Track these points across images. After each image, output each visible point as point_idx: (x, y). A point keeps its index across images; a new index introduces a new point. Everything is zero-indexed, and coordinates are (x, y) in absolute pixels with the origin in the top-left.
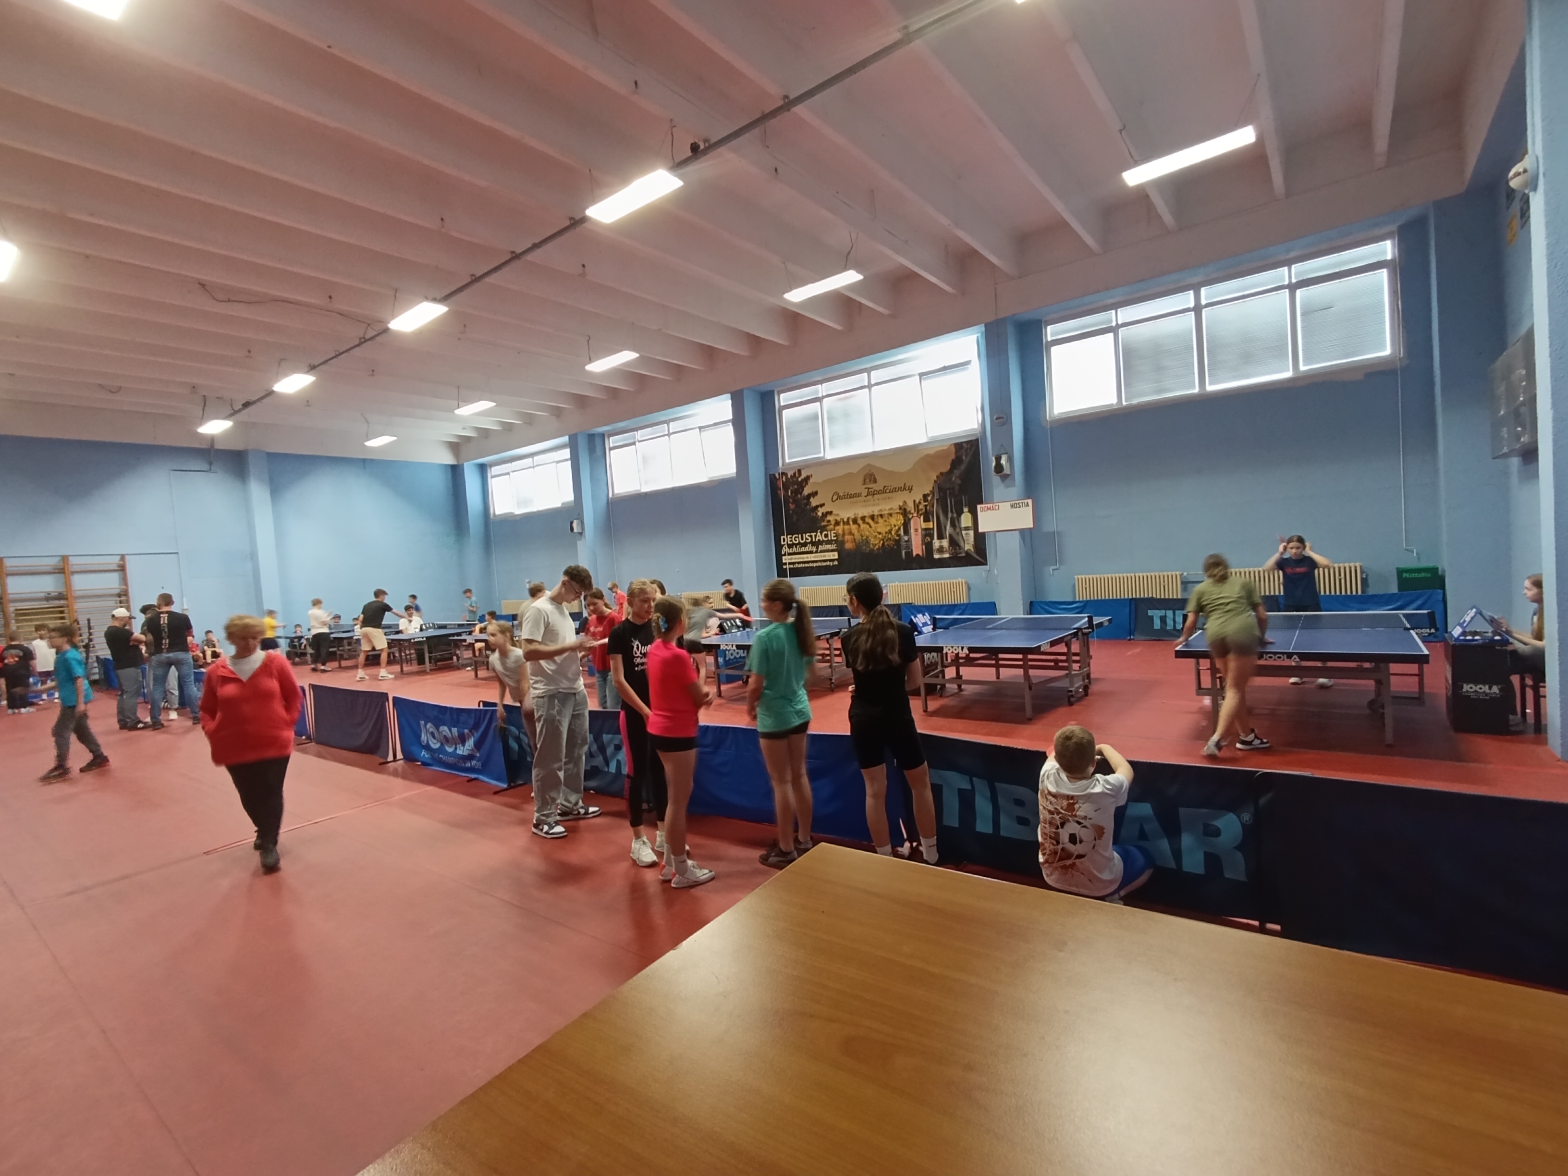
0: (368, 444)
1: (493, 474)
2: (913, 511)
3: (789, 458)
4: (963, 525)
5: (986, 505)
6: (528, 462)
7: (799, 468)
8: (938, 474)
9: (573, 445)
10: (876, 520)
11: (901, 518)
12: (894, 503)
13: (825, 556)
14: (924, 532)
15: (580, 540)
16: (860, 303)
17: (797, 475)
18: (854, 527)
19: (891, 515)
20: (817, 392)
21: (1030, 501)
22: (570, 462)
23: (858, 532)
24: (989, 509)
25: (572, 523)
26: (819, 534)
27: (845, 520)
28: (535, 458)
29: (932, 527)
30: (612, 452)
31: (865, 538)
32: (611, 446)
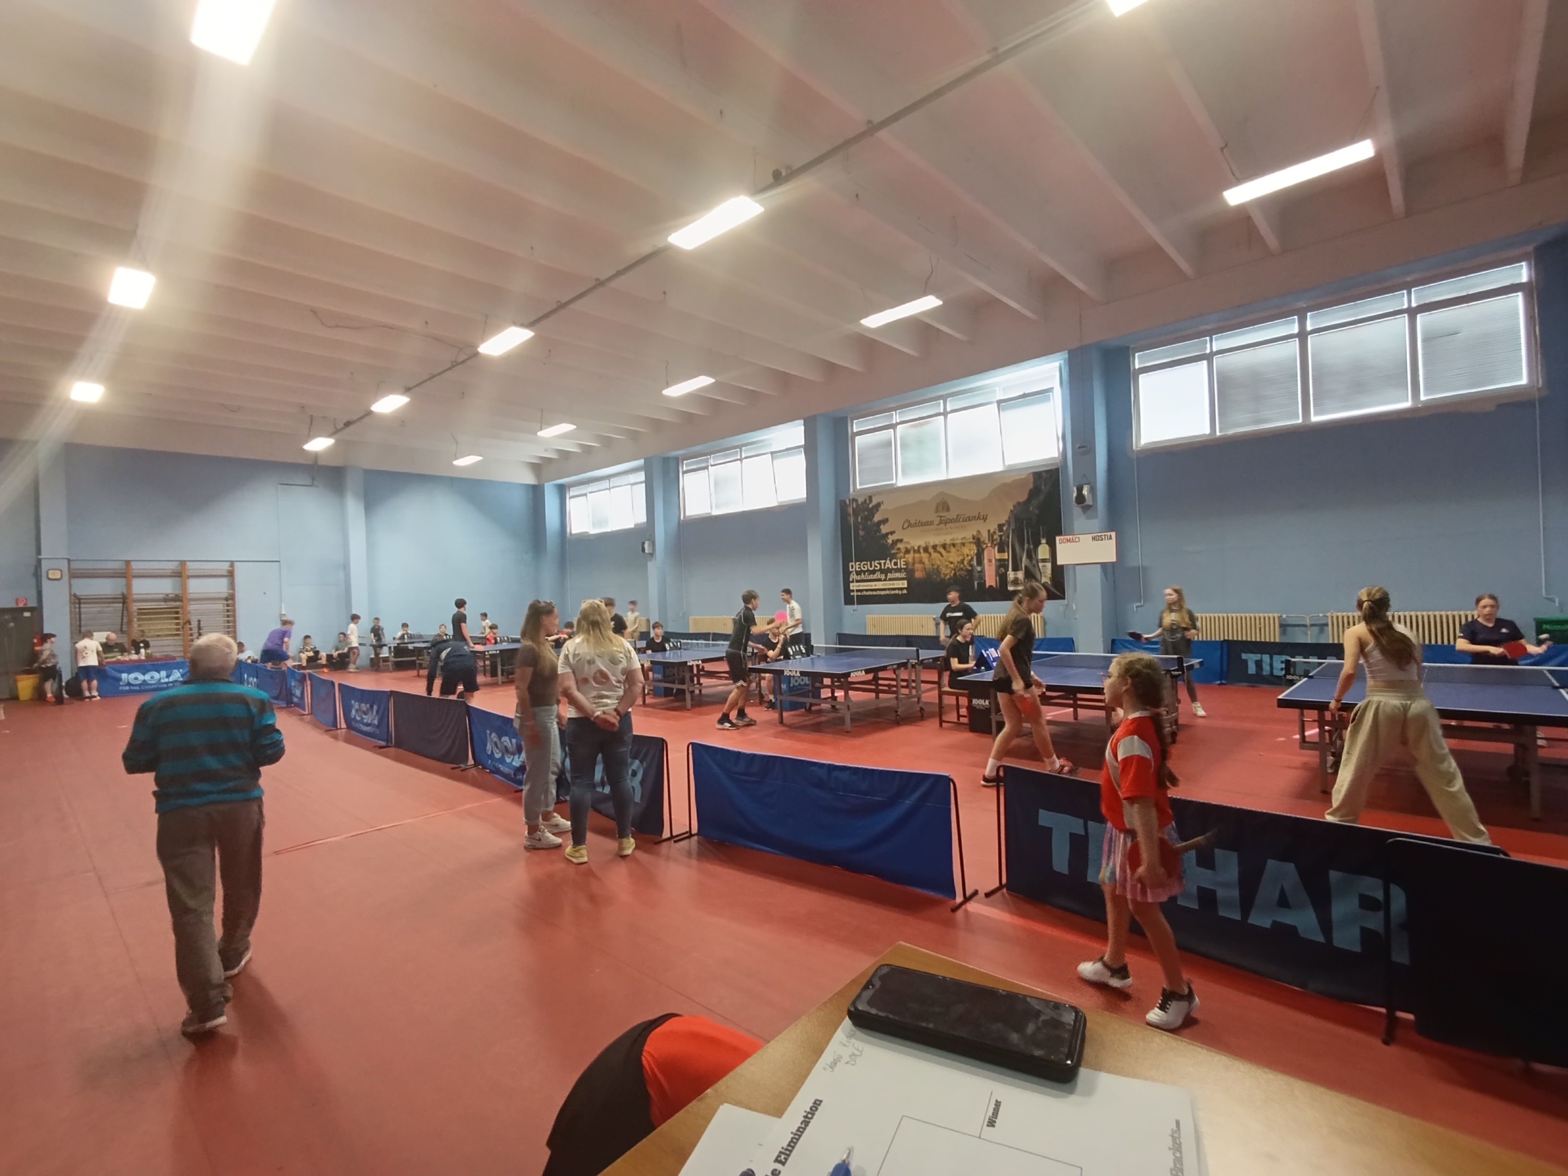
0: (456, 463)
1: (572, 494)
2: (987, 541)
3: (860, 484)
4: (1040, 557)
5: (1066, 537)
6: (605, 484)
7: (870, 494)
8: (1015, 503)
9: (647, 468)
10: (948, 549)
11: (973, 550)
12: (966, 533)
13: (893, 584)
14: (998, 563)
15: (651, 560)
16: (938, 329)
17: (868, 502)
18: (925, 556)
19: (963, 544)
20: (891, 418)
21: (1113, 534)
22: (644, 485)
23: (929, 561)
24: (1068, 541)
25: (643, 543)
26: (888, 561)
27: (916, 548)
28: (612, 480)
29: (1006, 558)
30: (685, 476)
31: (935, 567)
32: (685, 469)
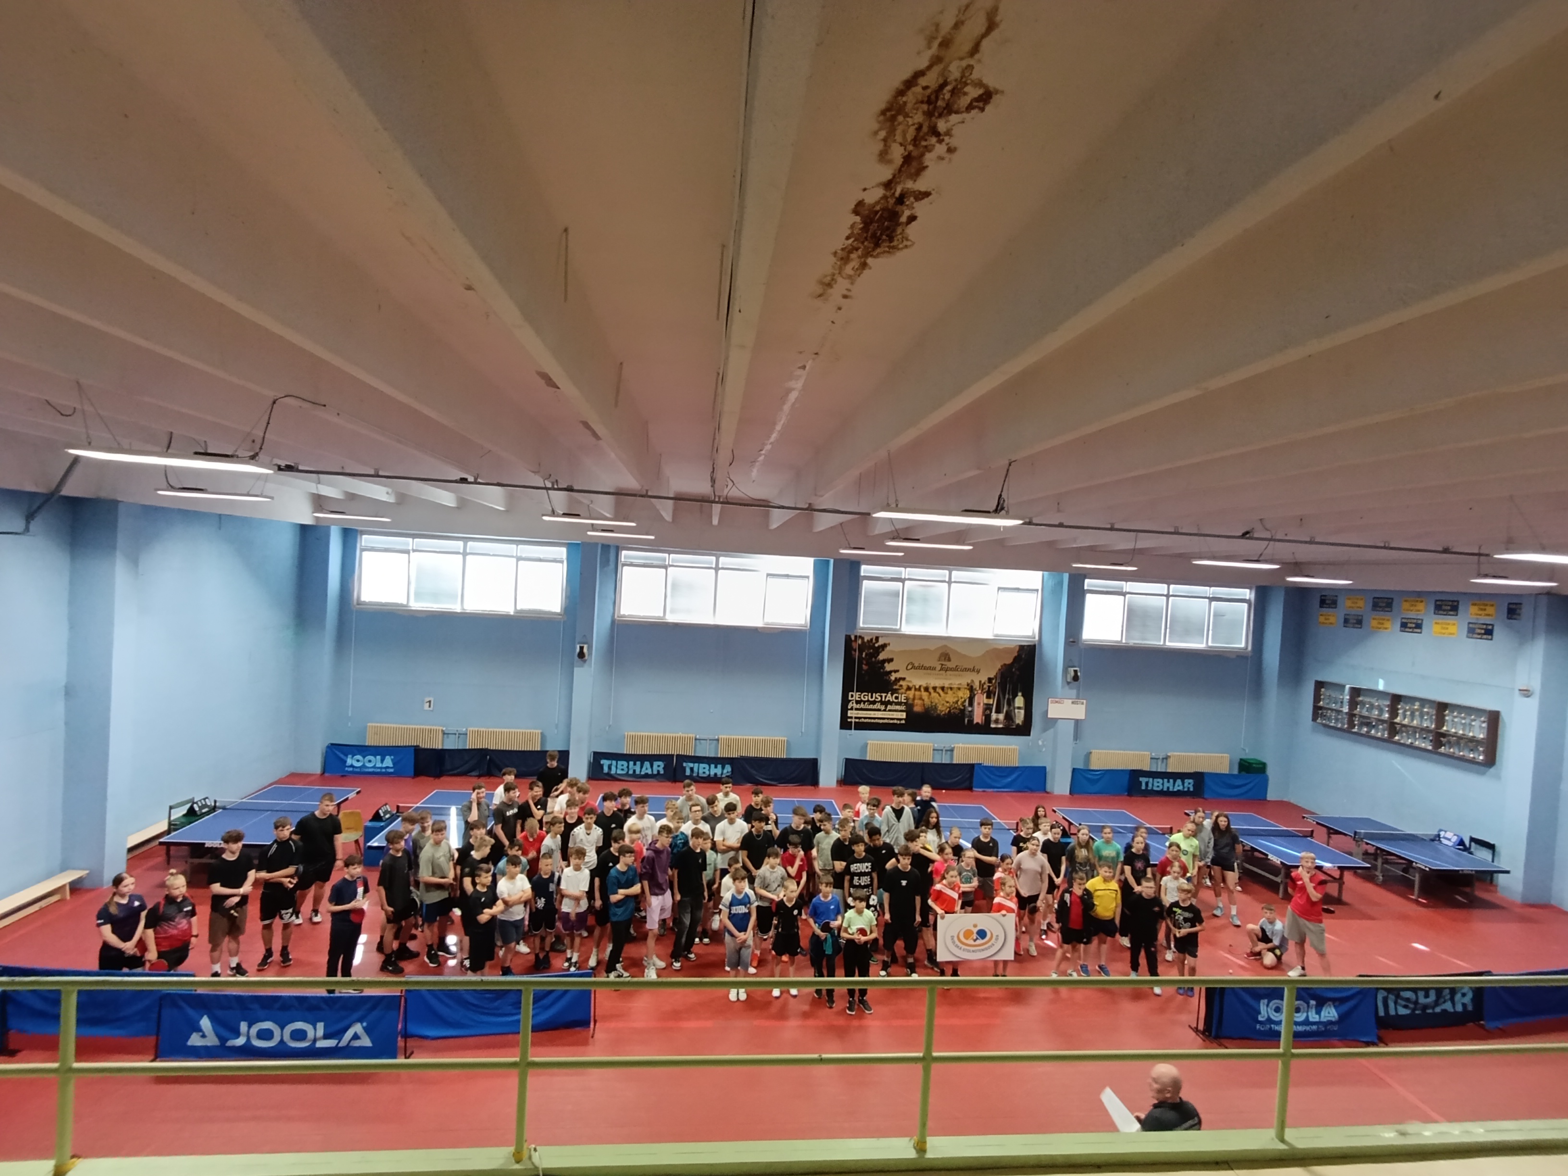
1: (363, 543)
2: (978, 689)
3: (864, 623)
4: (1017, 705)
5: (1055, 699)
6: (454, 545)
7: (877, 635)
8: (1002, 664)
10: (946, 691)
11: (967, 694)
13: (893, 715)
14: (985, 706)
15: (581, 666)
17: (874, 641)
18: (925, 695)
19: (959, 689)
20: (900, 573)
21: (1085, 701)
22: (565, 564)
23: (929, 698)
24: (1057, 702)
25: (582, 648)
26: (889, 695)
27: (917, 687)
28: (472, 543)
29: (991, 703)
30: (626, 569)
31: (934, 704)
32: (624, 560)
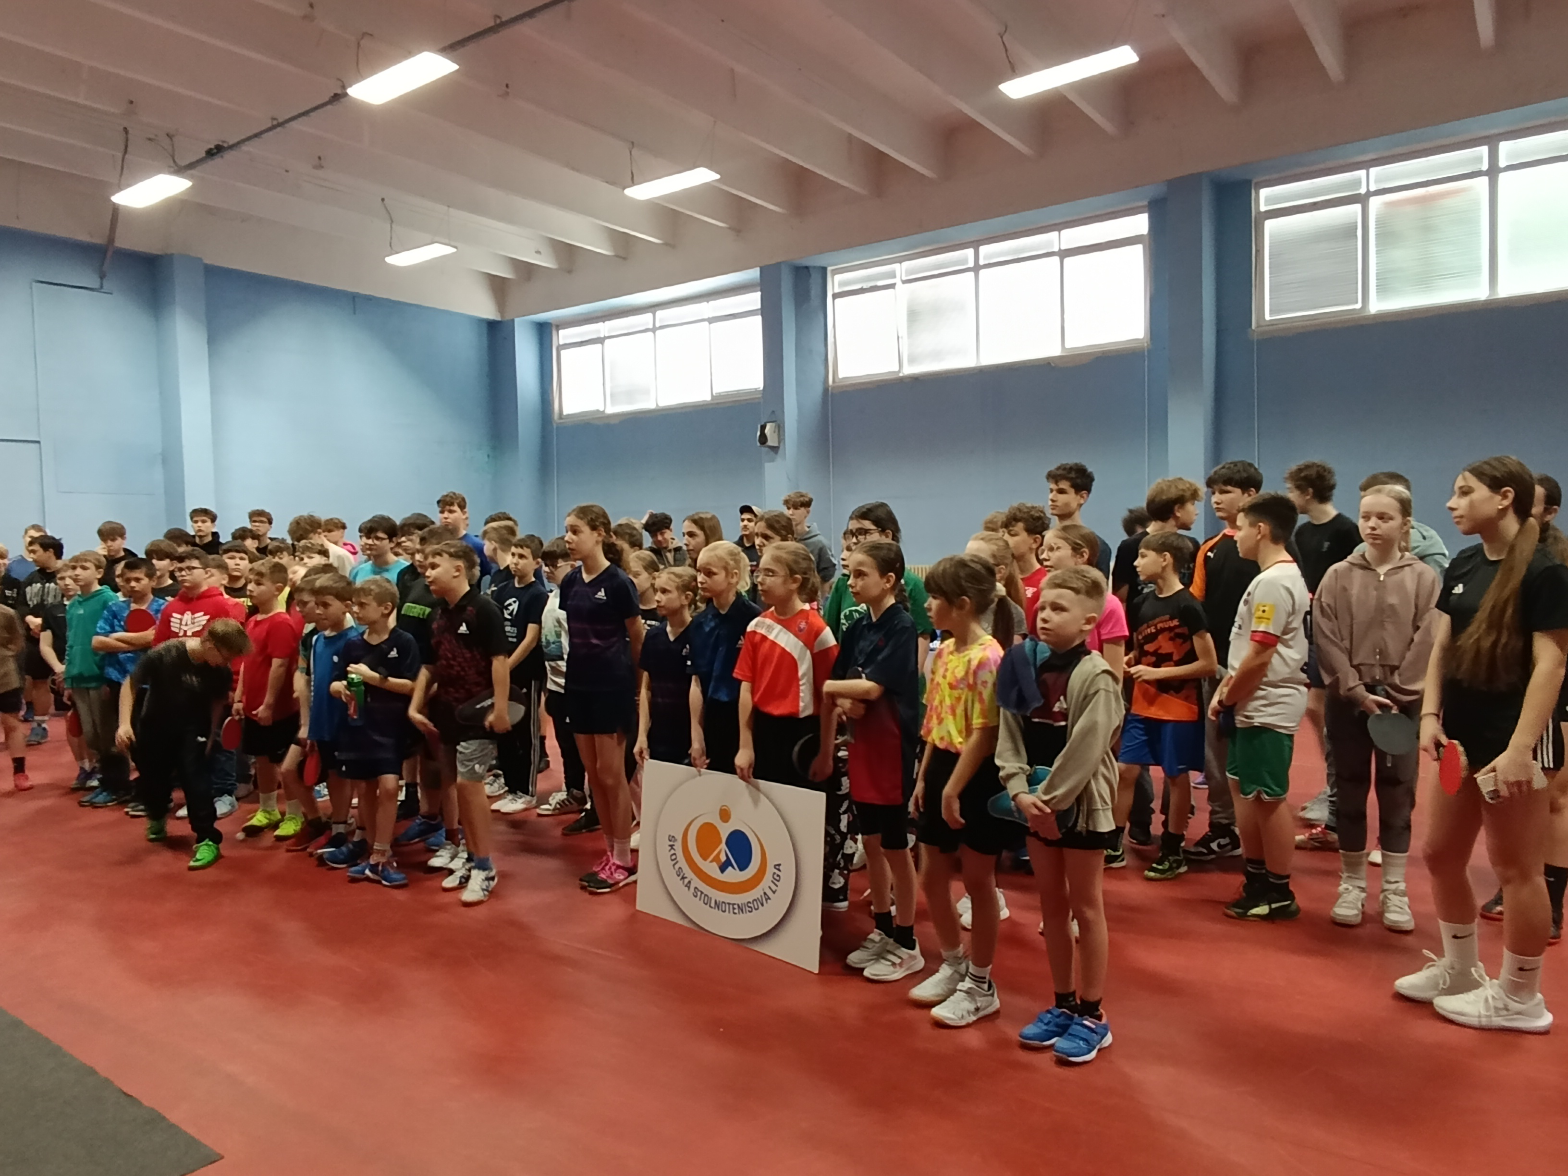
0: (390, 260)
1: (562, 340)
3: (1277, 312)
6: (645, 319)
9: (766, 285)
15: (772, 460)
20: (1358, 183)
22: (758, 319)
25: (763, 428)
28: (660, 314)
30: (837, 301)
32: (837, 290)
